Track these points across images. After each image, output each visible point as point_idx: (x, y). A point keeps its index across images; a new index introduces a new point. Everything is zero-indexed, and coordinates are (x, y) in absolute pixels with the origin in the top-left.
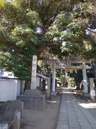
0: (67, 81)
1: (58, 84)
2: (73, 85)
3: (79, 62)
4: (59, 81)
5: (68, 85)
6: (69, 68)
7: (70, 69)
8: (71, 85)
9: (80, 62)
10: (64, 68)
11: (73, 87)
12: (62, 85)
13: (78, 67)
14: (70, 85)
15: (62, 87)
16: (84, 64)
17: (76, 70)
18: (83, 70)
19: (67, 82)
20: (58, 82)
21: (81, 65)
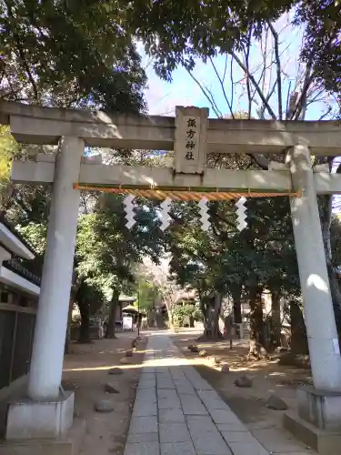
0: (166, 302)
1: (129, 316)
2: (187, 320)
3: (264, 142)
4: (131, 303)
5: (168, 319)
6: (194, 182)
7: (194, 189)
8: (179, 319)
9: (277, 142)
10: (150, 181)
11: (187, 326)
12: (144, 319)
13: (259, 179)
14: (176, 317)
15: (145, 328)
16: (302, 158)
17: (243, 200)
18: (298, 203)
19: (165, 307)
20: (129, 307)
21: (281, 166)
